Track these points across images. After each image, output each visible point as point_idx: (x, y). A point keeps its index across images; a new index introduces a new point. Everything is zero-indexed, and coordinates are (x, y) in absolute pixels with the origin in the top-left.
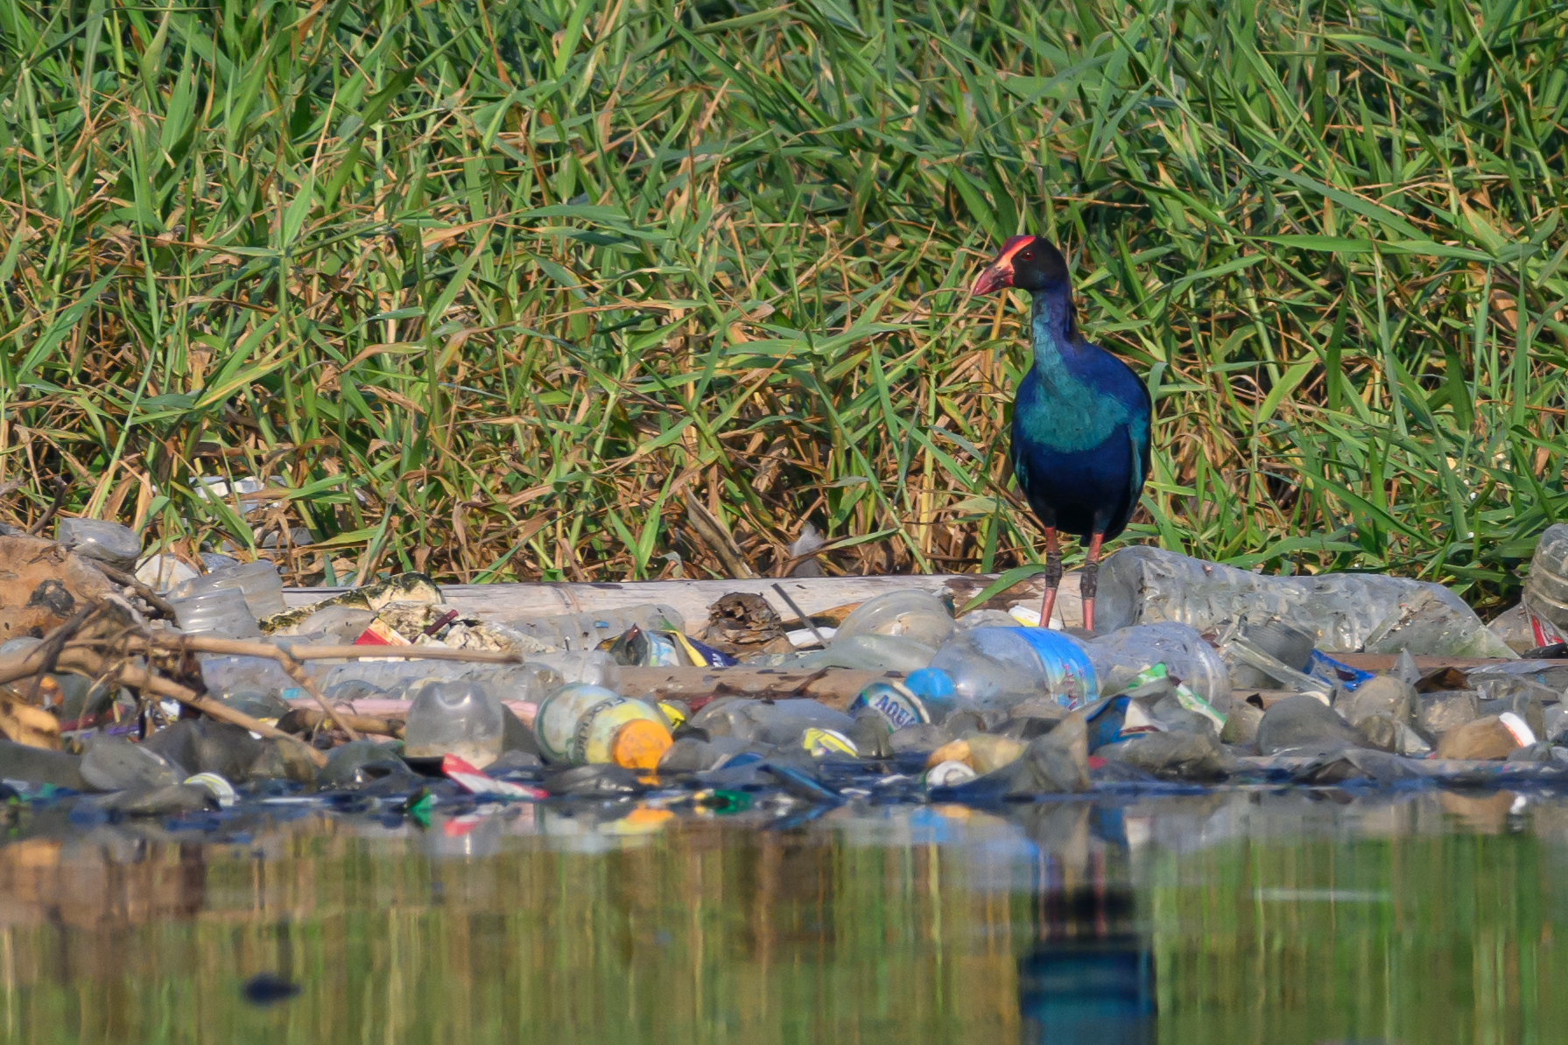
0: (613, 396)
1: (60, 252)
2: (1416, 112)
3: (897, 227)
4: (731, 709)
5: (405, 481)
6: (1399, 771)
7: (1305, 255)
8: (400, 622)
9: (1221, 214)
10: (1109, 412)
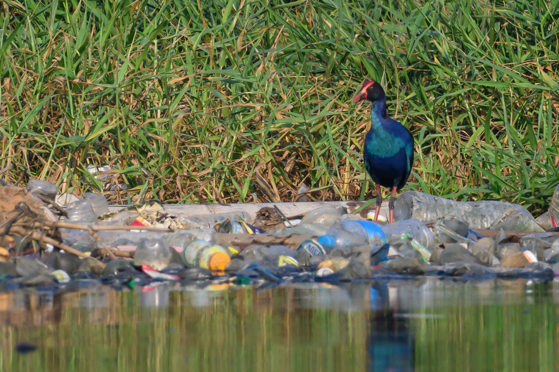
0: (235, 137)
1: (39, 85)
2: (527, 37)
3: (343, 78)
4: (255, 249)
5: (160, 167)
6: (484, 272)
7: (486, 88)
8: (148, 217)
9: (456, 73)
10: (398, 143)
